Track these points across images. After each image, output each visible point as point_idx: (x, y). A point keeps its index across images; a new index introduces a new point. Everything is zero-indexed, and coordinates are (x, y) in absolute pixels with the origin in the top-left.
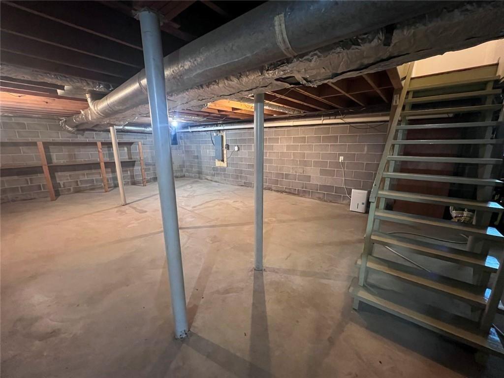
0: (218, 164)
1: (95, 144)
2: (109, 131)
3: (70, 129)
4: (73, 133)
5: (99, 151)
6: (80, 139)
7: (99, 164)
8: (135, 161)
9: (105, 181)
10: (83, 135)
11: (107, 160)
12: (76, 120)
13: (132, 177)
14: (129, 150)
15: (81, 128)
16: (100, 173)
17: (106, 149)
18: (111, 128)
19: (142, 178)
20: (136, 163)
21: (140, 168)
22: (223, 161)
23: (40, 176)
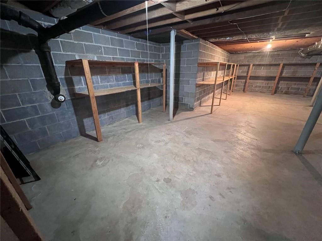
1: (315, 64)
3: (303, 55)
4: (304, 58)
5: (315, 70)
6: (307, 61)
7: (310, 78)
9: (308, 90)
10: (310, 58)
11: (318, 76)
12: (310, 49)
15: (311, 54)
16: (306, 85)
23: (273, 82)
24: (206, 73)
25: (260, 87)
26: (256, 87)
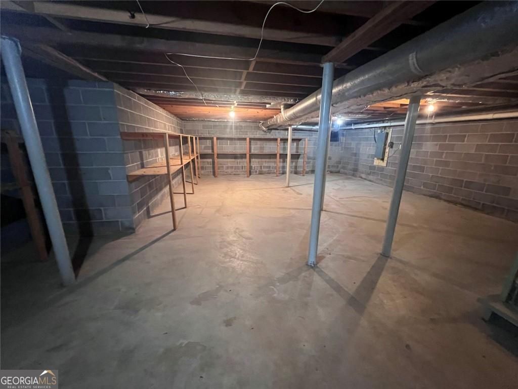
0: (377, 162)
1: (276, 140)
2: (288, 130)
3: (264, 129)
4: (265, 132)
5: (278, 145)
6: (269, 136)
7: (276, 155)
8: (300, 155)
9: (278, 168)
10: (270, 133)
11: (282, 152)
12: (270, 122)
13: (296, 167)
14: (298, 145)
15: (271, 128)
16: (275, 162)
17: (282, 144)
18: (289, 128)
19: (302, 169)
20: (301, 156)
21: (303, 161)
22: (383, 159)
23: (244, 160)
24: (145, 153)
25: (232, 167)
26: (228, 168)
